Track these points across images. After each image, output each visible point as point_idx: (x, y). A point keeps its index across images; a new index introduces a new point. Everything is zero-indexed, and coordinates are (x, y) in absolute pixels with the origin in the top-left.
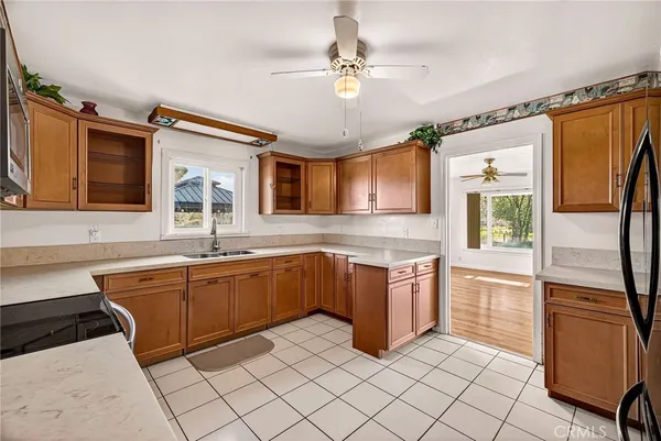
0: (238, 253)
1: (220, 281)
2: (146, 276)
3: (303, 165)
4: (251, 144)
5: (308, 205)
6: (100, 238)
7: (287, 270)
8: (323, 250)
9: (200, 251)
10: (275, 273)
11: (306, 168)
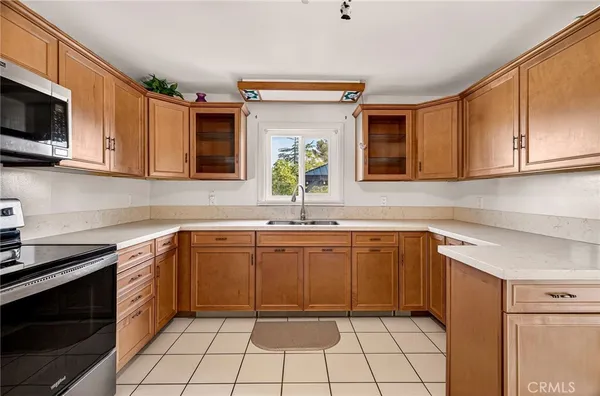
0: (327, 223)
1: (287, 250)
2: (221, 235)
3: (408, 114)
4: (341, 102)
5: (418, 167)
6: (216, 202)
7: (374, 250)
8: (432, 229)
9: (291, 218)
10: (355, 251)
11: (415, 118)
